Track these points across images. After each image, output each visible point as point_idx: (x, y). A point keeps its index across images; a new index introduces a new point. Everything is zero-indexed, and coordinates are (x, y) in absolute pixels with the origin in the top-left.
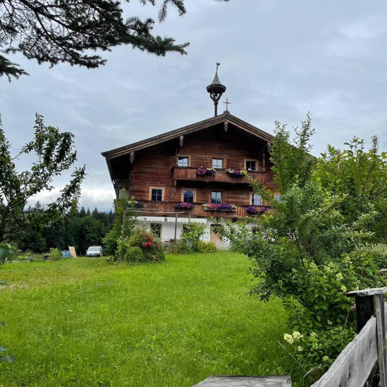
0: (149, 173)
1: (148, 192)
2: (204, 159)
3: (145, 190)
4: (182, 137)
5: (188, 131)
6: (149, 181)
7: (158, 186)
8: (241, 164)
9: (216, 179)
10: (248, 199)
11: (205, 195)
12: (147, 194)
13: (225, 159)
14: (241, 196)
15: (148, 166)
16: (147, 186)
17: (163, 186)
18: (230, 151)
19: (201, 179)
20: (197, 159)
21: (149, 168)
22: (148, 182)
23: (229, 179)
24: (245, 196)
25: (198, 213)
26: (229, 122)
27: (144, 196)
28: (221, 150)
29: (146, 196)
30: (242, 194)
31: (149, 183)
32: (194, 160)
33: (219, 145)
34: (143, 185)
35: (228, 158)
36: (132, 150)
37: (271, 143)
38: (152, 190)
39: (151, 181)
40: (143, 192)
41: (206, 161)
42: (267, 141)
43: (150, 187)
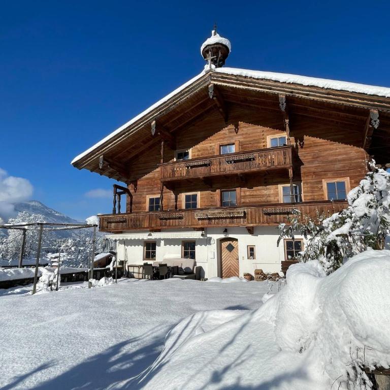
1: (145, 202)
2: (209, 149)
3: (142, 200)
4: (153, 123)
5: (160, 113)
6: (146, 189)
7: (155, 194)
8: (262, 144)
9: (212, 171)
10: (277, 195)
11: (212, 198)
12: (144, 205)
13: (237, 143)
14: (265, 192)
16: (145, 195)
20: (199, 151)
23: (232, 169)
24: (272, 192)
25: (190, 224)
26: (214, 84)
27: (141, 207)
29: (143, 207)
31: (146, 191)
34: (141, 195)
35: (242, 140)
36: (100, 153)
37: (286, 96)
38: (150, 199)
39: (148, 188)
40: (140, 204)
41: (211, 151)
42: (278, 93)
43: (147, 196)
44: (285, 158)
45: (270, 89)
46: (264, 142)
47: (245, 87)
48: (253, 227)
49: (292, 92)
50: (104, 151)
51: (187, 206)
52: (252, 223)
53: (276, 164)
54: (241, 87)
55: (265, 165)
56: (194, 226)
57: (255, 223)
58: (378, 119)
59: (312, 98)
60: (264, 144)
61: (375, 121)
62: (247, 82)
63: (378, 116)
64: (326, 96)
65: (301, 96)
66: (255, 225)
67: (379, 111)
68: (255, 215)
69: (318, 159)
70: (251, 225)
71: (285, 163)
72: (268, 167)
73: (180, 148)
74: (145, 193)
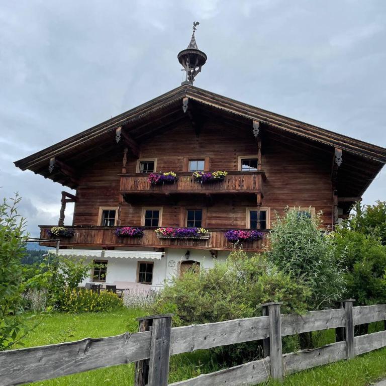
0: (101, 188)
1: (97, 215)
2: (176, 162)
3: (94, 211)
4: (119, 130)
5: (128, 120)
6: (100, 199)
7: (110, 206)
8: (234, 164)
9: (179, 188)
10: (244, 219)
11: (175, 216)
12: (96, 217)
13: (207, 159)
14: (232, 215)
15: (100, 178)
16: (97, 207)
17: (116, 206)
18: (216, 146)
19: (156, 191)
20: (165, 163)
21: (100, 181)
22: (98, 201)
23: (200, 188)
24: (239, 215)
25: (150, 243)
26: (189, 98)
27: (91, 220)
28: (201, 147)
29: (94, 220)
30: (234, 212)
31: (100, 202)
32: (162, 165)
33: (199, 139)
34: (93, 205)
35: (213, 157)
36: (51, 155)
37: (260, 122)
38: (104, 211)
39: (102, 199)
40: (91, 215)
41: (179, 164)
42: (253, 119)
43: (100, 207)
44: (255, 183)
45: (246, 113)
46: (235, 162)
47: (220, 107)
48: (217, 251)
49: (266, 120)
50: (56, 152)
51: (147, 222)
52: (216, 247)
53: (245, 188)
54: (217, 106)
55: (234, 188)
56: (154, 246)
57: (220, 247)
58: (341, 157)
59: (284, 128)
60: (235, 164)
61: (339, 159)
62: (223, 102)
63: (342, 155)
64: (297, 128)
65: (274, 125)
66: (219, 249)
67: (342, 149)
68: (220, 238)
69: (288, 186)
70: (216, 249)
71: (254, 188)
72: (237, 190)
73: (144, 157)
74: (98, 204)
